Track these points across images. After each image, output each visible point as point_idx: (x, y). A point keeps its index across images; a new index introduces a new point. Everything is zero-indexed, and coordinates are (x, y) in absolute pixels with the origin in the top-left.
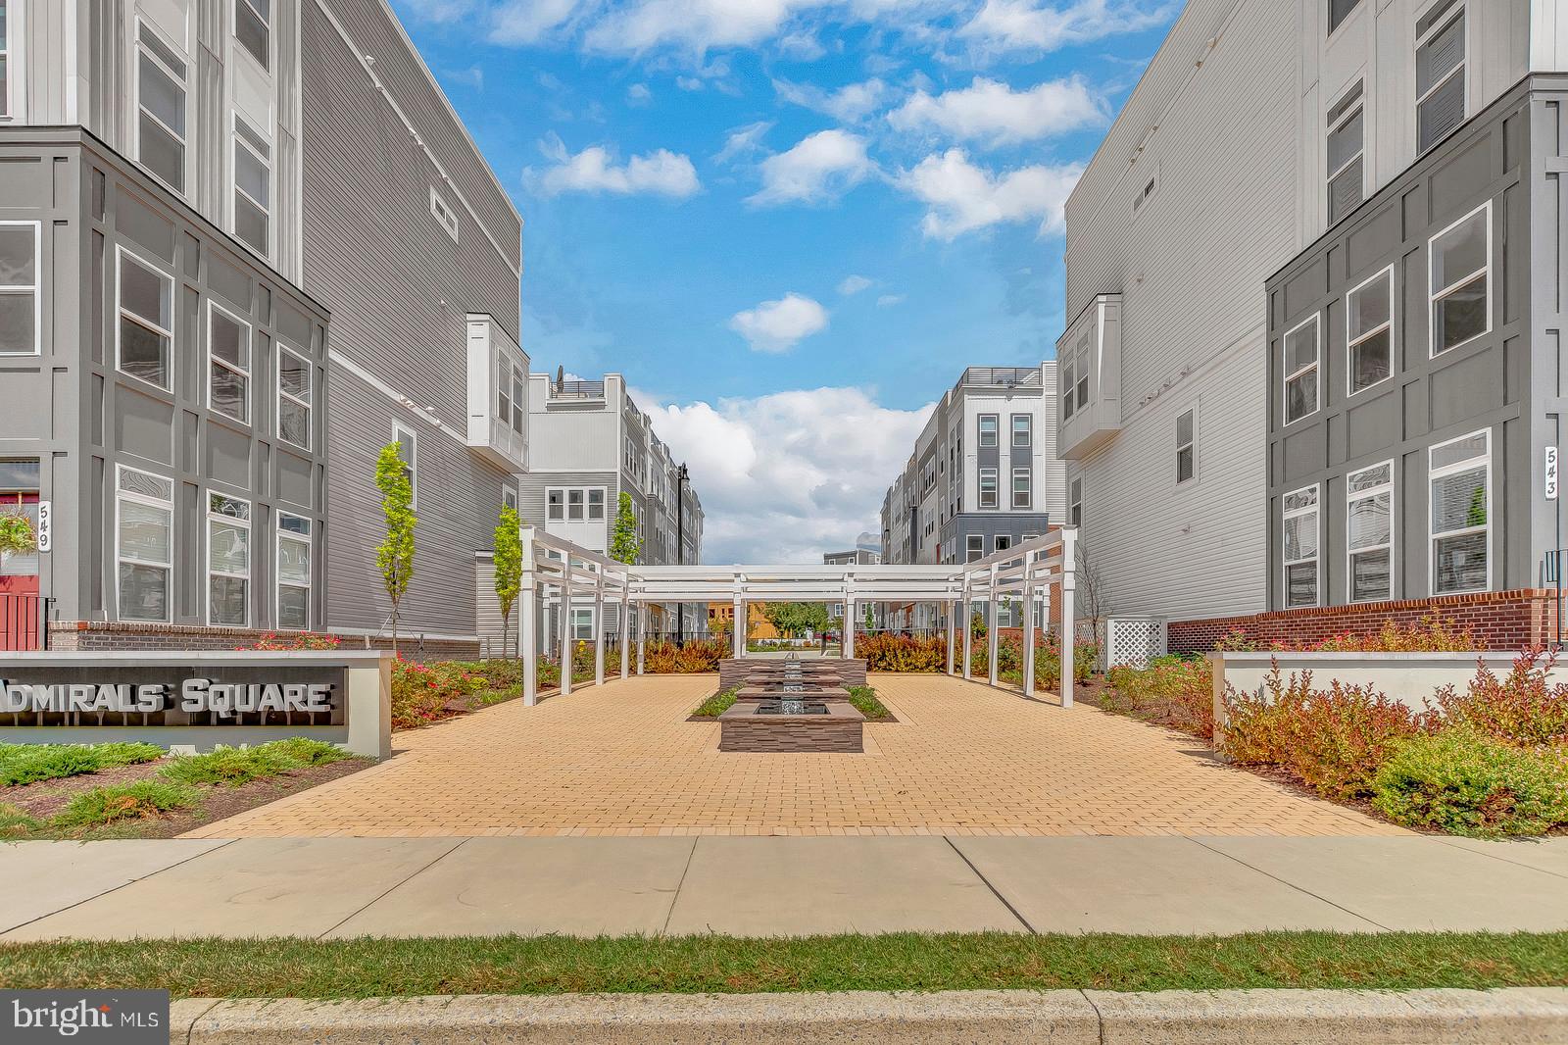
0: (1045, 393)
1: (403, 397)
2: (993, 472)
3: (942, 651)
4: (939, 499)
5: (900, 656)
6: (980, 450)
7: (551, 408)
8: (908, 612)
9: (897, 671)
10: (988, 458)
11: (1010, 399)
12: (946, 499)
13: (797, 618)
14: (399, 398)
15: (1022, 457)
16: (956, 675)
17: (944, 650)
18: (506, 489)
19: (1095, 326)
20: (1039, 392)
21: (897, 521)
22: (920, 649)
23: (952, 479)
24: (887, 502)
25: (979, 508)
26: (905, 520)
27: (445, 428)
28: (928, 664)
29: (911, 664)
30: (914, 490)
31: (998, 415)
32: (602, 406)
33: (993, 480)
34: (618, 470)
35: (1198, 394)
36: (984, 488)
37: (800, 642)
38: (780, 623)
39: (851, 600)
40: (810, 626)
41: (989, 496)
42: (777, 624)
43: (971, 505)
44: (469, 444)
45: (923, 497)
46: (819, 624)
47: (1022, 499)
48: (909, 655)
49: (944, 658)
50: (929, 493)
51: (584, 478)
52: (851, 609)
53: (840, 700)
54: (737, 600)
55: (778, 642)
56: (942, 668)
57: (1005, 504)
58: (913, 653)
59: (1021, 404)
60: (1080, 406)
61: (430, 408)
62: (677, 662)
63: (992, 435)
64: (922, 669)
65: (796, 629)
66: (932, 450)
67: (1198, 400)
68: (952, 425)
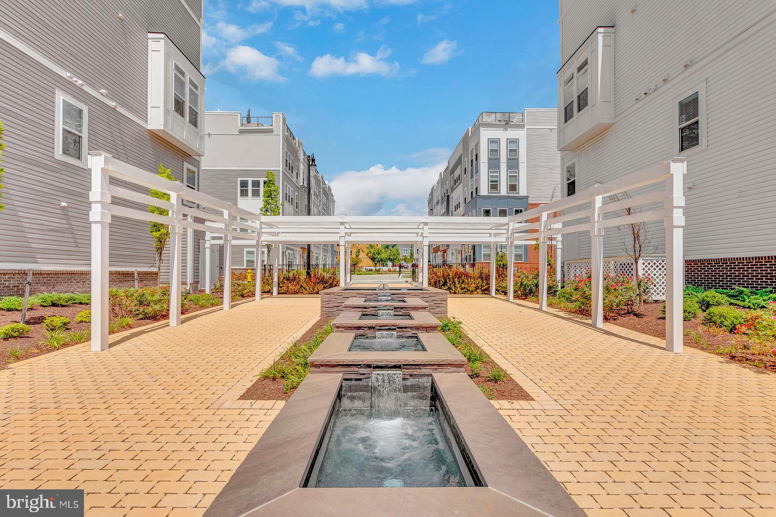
0: (526, 127)
1: (68, 74)
2: (497, 172)
3: (486, 279)
4: (463, 189)
5: (457, 282)
6: (489, 159)
7: (242, 132)
8: (444, 253)
9: (455, 293)
10: (494, 163)
11: (506, 130)
12: (468, 189)
13: (384, 256)
14: (66, 74)
15: (513, 163)
16: (497, 296)
17: (488, 278)
18: (186, 165)
19: (595, 51)
20: (522, 126)
21: (438, 203)
22: (470, 277)
23: (472, 177)
24: (431, 195)
25: (489, 193)
26: (442, 203)
27: (120, 109)
28: (477, 288)
29: (465, 288)
30: (448, 186)
31: (499, 139)
32: (271, 131)
33: (497, 176)
34: (281, 169)
35: (705, 77)
36: (491, 181)
37: (385, 269)
38: (375, 259)
39: (426, 243)
40: (391, 260)
41: (494, 186)
42: (373, 259)
43: (484, 191)
44: (149, 127)
45: (453, 189)
46: (396, 259)
47: (513, 188)
48: (463, 282)
49: (488, 284)
50: (456, 187)
51: (259, 173)
52: (426, 249)
53: (452, 369)
54: (342, 243)
55: (373, 268)
56: (486, 291)
57: (504, 190)
58: (466, 280)
59: (512, 133)
60: (579, 111)
61: (103, 91)
62: (302, 286)
63: (496, 151)
64: (472, 291)
65: (382, 262)
66: (459, 162)
67: (705, 82)
68: (472, 146)
